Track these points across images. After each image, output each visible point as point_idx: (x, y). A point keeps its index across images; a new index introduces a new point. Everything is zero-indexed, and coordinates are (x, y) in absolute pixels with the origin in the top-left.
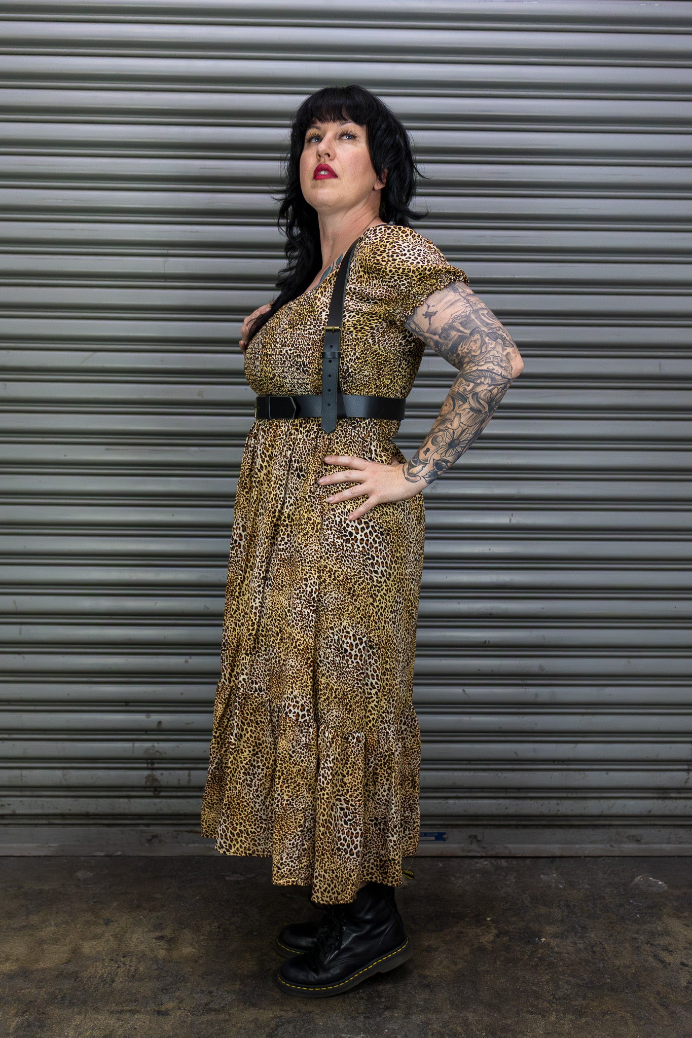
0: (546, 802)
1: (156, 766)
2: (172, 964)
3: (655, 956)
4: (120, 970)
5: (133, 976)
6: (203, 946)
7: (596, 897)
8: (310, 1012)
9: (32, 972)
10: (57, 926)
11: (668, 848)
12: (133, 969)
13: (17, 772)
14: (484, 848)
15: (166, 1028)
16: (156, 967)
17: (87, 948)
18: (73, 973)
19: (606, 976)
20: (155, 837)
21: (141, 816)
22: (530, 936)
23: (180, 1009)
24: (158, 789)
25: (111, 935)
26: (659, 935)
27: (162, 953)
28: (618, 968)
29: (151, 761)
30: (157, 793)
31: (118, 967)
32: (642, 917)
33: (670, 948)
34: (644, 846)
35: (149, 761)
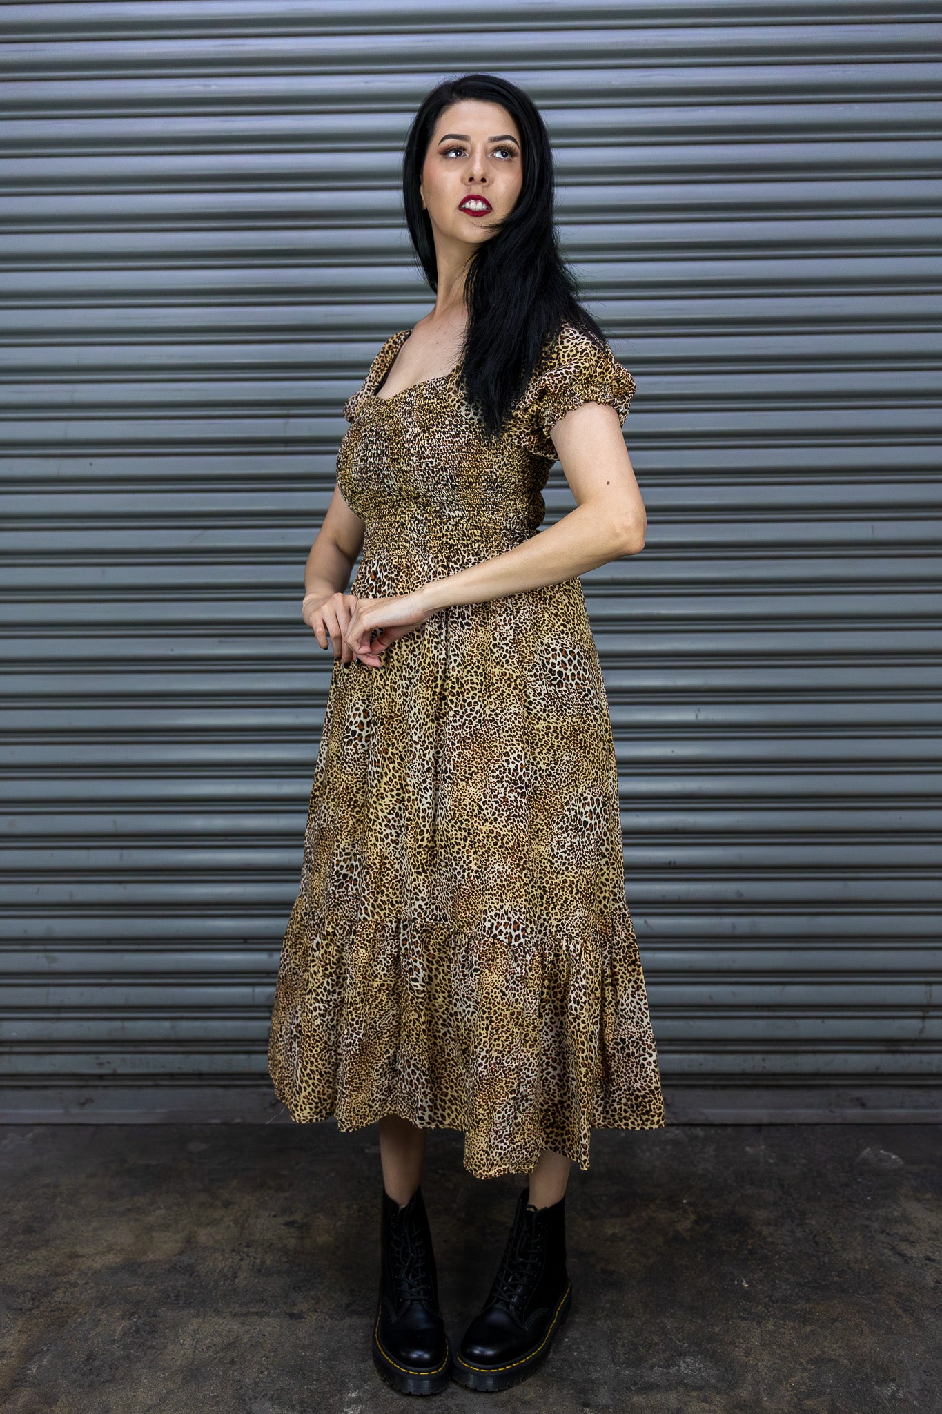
0: (749, 1057)
2: (304, 1256)
3: (893, 1249)
4: (243, 1264)
5: (259, 1270)
6: (340, 1233)
7: (815, 1174)
9: (140, 1265)
10: (167, 1209)
11: (902, 1114)
12: (258, 1261)
13: (118, 1024)
14: (674, 1113)
15: (300, 1334)
16: (286, 1260)
17: (203, 1236)
18: (188, 1266)
19: (833, 1273)
23: (316, 1311)
25: (232, 1220)
26: (896, 1222)
27: (292, 1243)
28: (848, 1264)
31: (241, 1260)
32: (873, 1199)
33: (911, 1238)
34: (872, 1111)
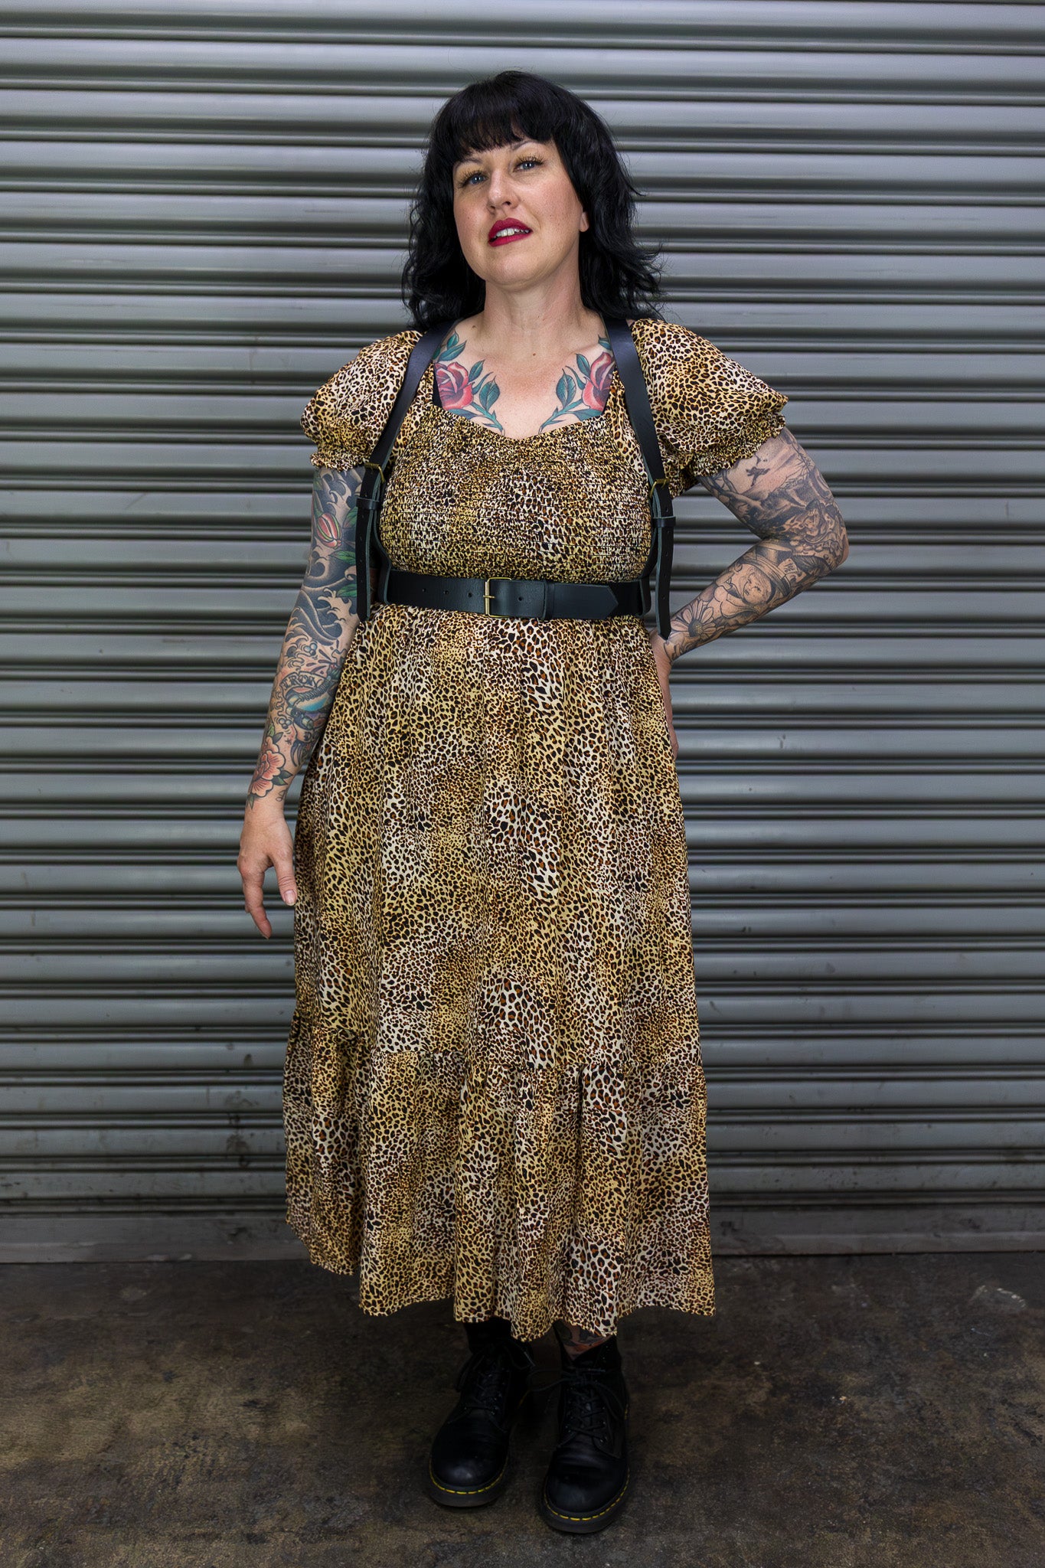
0: (838, 1170)
1: (243, 1122)
2: (269, 1451)
4: (189, 1463)
5: (210, 1473)
6: (318, 1416)
7: (919, 1323)
8: (488, 1534)
9: (51, 1468)
10: (90, 1385)
11: (1023, 1238)
12: (208, 1459)
14: (743, 1241)
16: (245, 1456)
17: (138, 1423)
18: (115, 1467)
19: (944, 1461)
20: (241, 1230)
21: (219, 1199)
22: (822, 1393)
23: (283, 1530)
24: (246, 1157)
25: (175, 1400)
26: (1020, 1388)
27: (254, 1431)
28: (962, 1448)
29: (236, 1116)
30: (244, 1163)
31: (186, 1457)
32: (990, 1355)
34: (986, 1235)
35: (232, 1115)
